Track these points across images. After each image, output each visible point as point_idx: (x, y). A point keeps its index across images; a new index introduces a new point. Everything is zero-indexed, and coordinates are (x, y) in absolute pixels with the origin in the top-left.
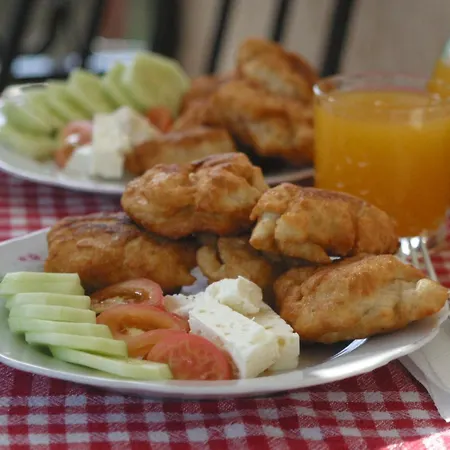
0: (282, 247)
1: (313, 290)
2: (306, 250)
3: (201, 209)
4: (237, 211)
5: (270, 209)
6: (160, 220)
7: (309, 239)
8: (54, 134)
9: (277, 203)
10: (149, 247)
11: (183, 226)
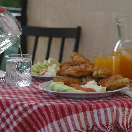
0: (99, 75)
1: (107, 81)
2: (103, 76)
3: (83, 71)
4: (89, 71)
5: (96, 70)
6: (76, 74)
7: (104, 74)
8: (38, 72)
9: (97, 68)
10: (74, 79)
11: (80, 74)
